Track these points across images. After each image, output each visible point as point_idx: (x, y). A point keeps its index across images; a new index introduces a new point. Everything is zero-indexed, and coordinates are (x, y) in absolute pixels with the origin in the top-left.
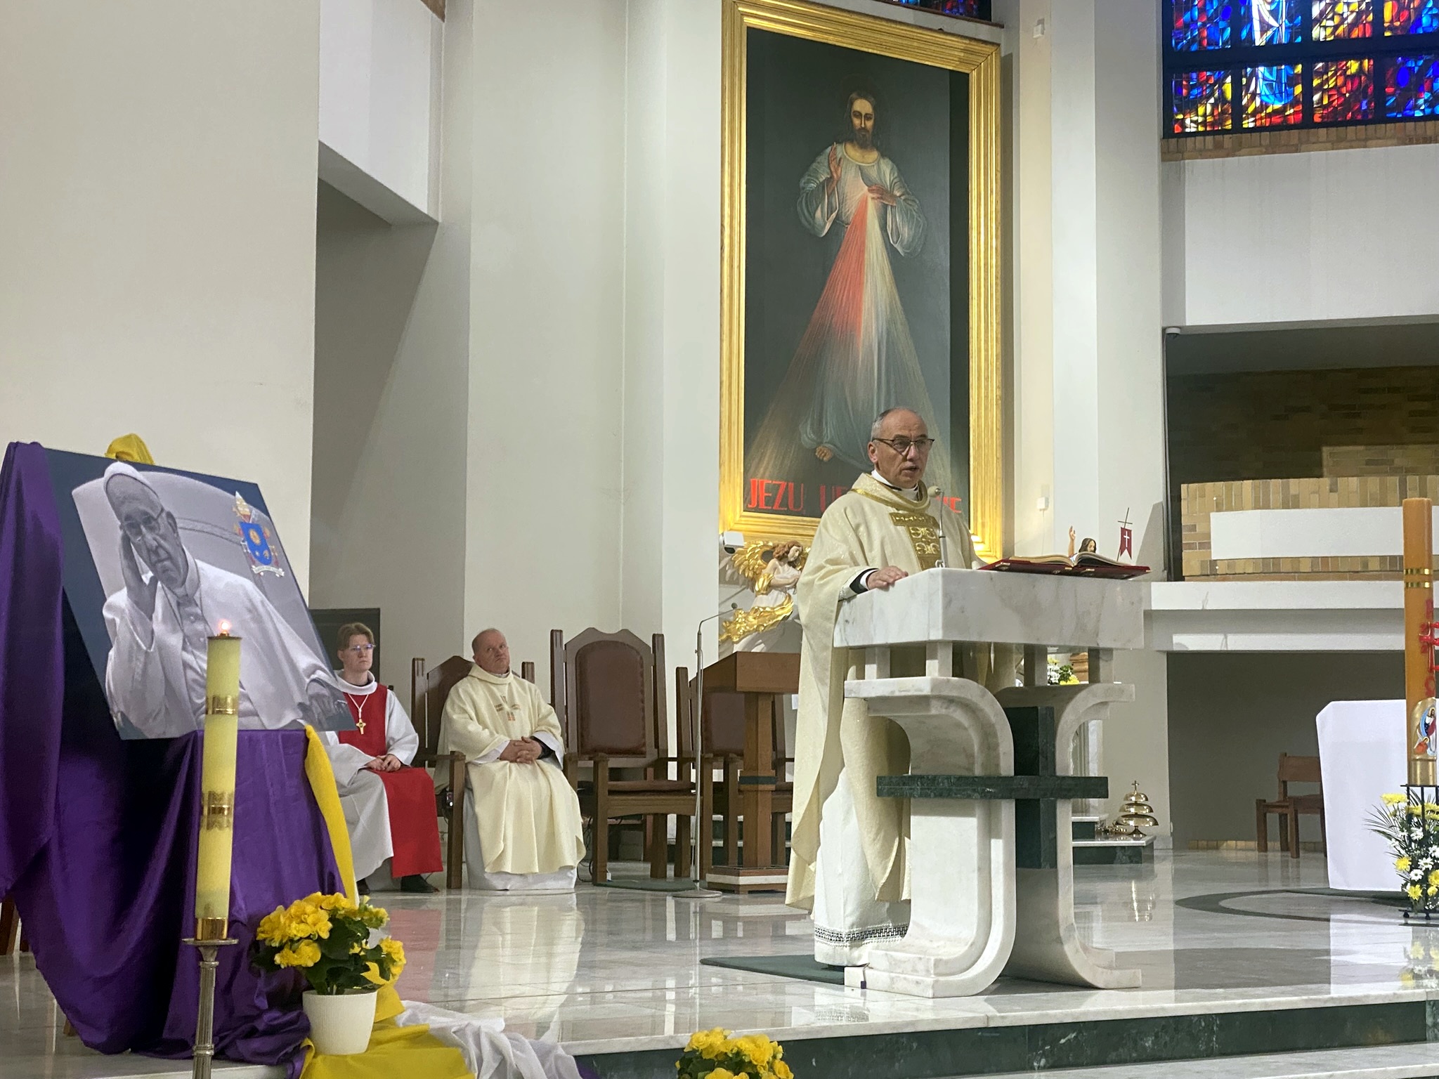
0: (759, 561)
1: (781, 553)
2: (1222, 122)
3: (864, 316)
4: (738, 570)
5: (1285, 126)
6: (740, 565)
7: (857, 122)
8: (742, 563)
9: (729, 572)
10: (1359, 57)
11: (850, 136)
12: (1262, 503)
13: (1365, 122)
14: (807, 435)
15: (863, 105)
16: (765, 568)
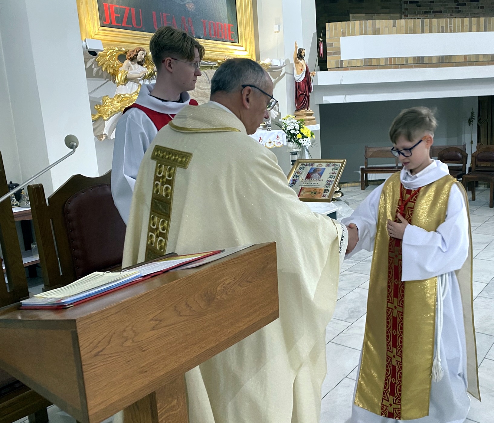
0: (117, 62)
1: (132, 56)
4: (102, 68)
6: (103, 65)
8: (104, 63)
9: (95, 70)
12: (364, 32)
16: (121, 67)
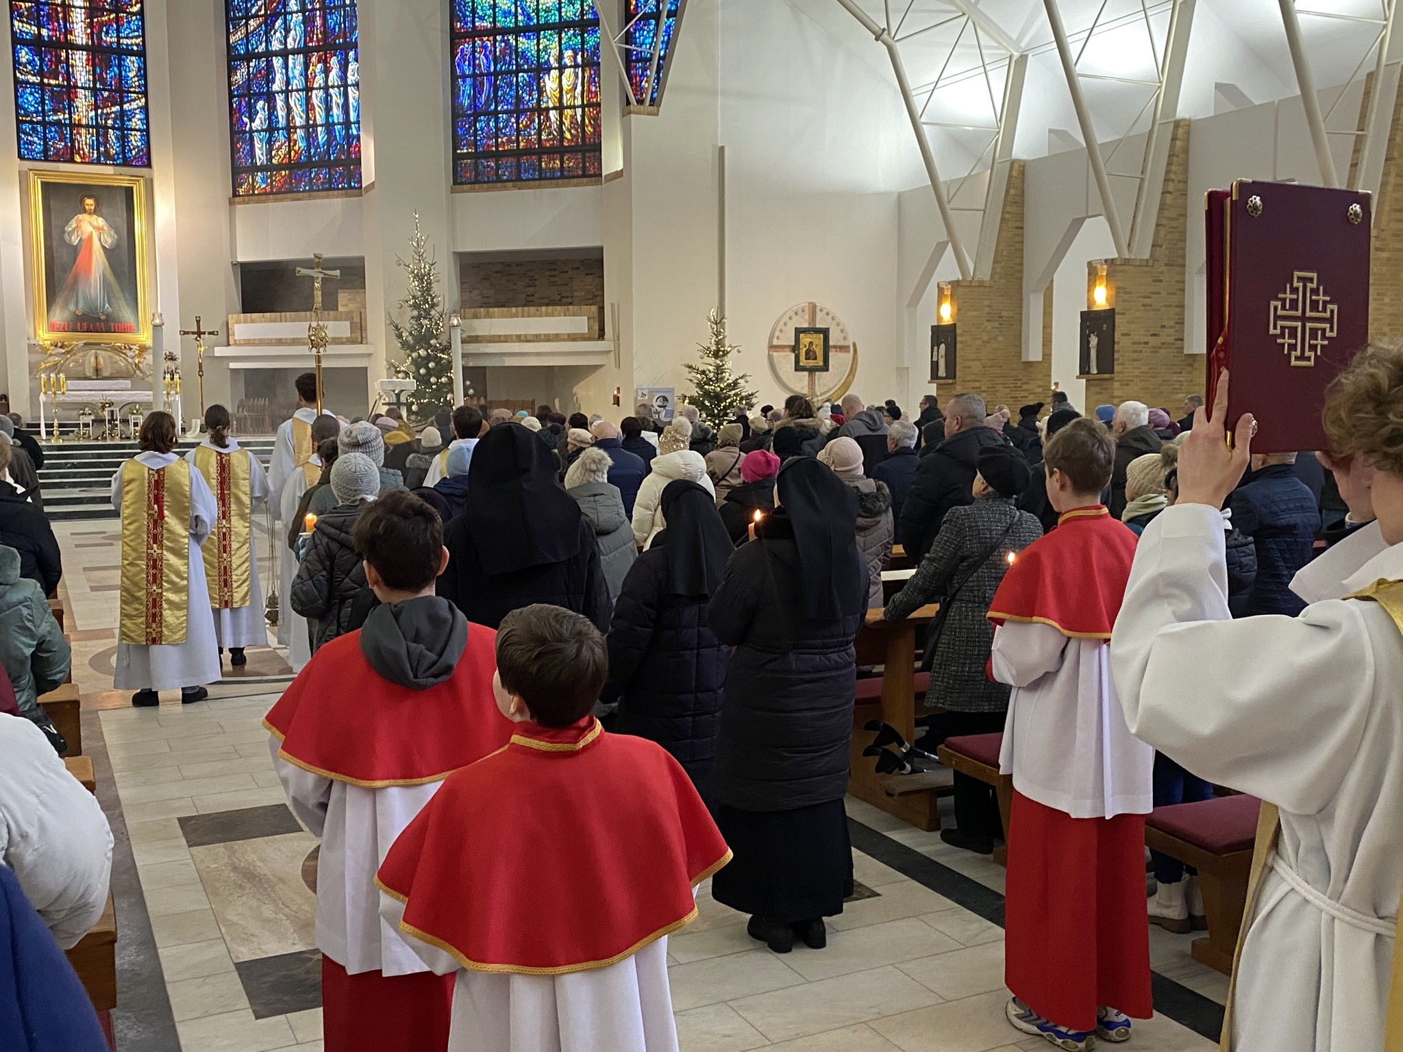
0: (49, 347)
2: (249, 191)
3: (93, 270)
5: (266, 194)
7: (87, 207)
8: (43, 348)
10: (285, 171)
11: (85, 211)
12: (245, 322)
13: (287, 192)
14: (72, 307)
15: (89, 202)
